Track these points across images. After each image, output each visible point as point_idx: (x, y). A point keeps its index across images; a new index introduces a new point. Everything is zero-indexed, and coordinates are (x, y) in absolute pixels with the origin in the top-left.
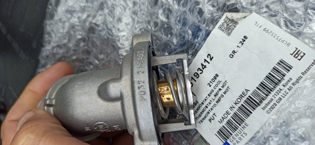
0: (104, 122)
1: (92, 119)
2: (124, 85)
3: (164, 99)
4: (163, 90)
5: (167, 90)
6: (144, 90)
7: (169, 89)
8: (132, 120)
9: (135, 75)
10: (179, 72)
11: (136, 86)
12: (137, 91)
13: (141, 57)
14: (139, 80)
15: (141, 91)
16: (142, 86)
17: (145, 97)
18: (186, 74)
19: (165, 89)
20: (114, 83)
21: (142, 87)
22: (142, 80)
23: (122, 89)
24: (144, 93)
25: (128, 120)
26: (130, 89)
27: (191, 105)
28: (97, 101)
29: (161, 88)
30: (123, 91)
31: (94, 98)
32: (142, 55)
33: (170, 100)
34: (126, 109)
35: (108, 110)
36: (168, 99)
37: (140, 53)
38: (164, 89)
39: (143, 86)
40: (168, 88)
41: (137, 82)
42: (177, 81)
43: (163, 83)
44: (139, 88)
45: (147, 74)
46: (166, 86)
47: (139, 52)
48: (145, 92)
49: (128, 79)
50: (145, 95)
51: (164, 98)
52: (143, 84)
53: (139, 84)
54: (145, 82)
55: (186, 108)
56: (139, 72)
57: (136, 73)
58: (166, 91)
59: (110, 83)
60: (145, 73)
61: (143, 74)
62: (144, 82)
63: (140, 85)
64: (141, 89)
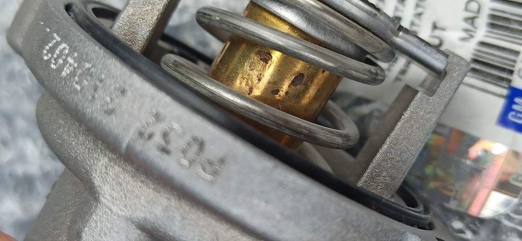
11: (150, 153)
13: (67, 55)
14: (138, 126)
16: (165, 134)
21: (172, 136)
22: (147, 117)
24: (195, 148)
32: (64, 49)
37: (52, 51)
39: (171, 129)
41: (141, 141)
44: (165, 151)
45: (137, 82)
47: (46, 55)
48: (195, 139)
50: (208, 147)
52: (164, 126)
53: (150, 136)
54: (162, 110)
56: (111, 106)
61: (129, 94)
63: (158, 139)
64: (176, 144)
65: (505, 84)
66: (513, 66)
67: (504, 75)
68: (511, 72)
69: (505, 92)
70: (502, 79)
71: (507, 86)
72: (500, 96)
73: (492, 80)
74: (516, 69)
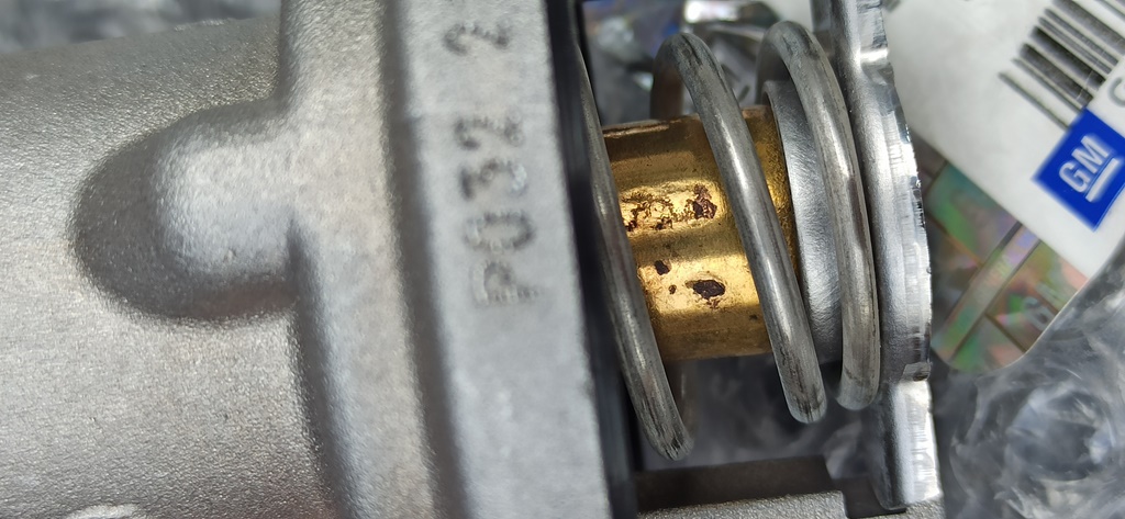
0: (137, 501)
1: (32, 480)
2: (321, 161)
3: (673, 289)
4: (658, 212)
5: (698, 212)
6: (517, 207)
7: (716, 198)
8: (404, 486)
9: (421, 71)
10: (799, 48)
11: (439, 165)
12: (447, 216)
14: (467, 111)
15: (490, 219)
16: (492, 166)
17: (524, 266)
18: (867, 68)
19: (680, 202)
20: (222, 143)
21: (499, 181)
22: (496, 113)
23: (300, 204)
24: (514, 232)
25: (365, 485)
26: (383, 204)
27: (916, 342)
28: (71, 321)
29: (634, 199)
30: (311, 223)
31: (41, 286)
33: (724, 301)
34: (344, 379)
35: (171, 396)
36: (708, 288)
38: (668, 204)
39: (510, 169)
40: (699, 190)
41: (448, 134)
42: (787, 130)
43: (657, 152)
44: (467, 184)
46: (679, 172)
48: (523, 220)
49: (354, 109)
50: (530, 250)
51: (668, 279)
52: (505, 153)
53: (470, 145)
54: (528, 127)
55: (864, 366)
56: (465, 39)
57: (438, 48)
58: (685, 218)
59: (193, 145)
60: (514, 43)
61: (506, 55)
62: (510, 132)
63: (475, 160)
64: (492, 198)
65: (1079, 101)
66: (1109, 70)
67: (1083, 82)
68: (1099, 80)
69: (1071, 116)
70: (1076, 88)
71: (1080, 106)
72: (1060, 122)
73: (1058, 84)
74: (1111, 78)
